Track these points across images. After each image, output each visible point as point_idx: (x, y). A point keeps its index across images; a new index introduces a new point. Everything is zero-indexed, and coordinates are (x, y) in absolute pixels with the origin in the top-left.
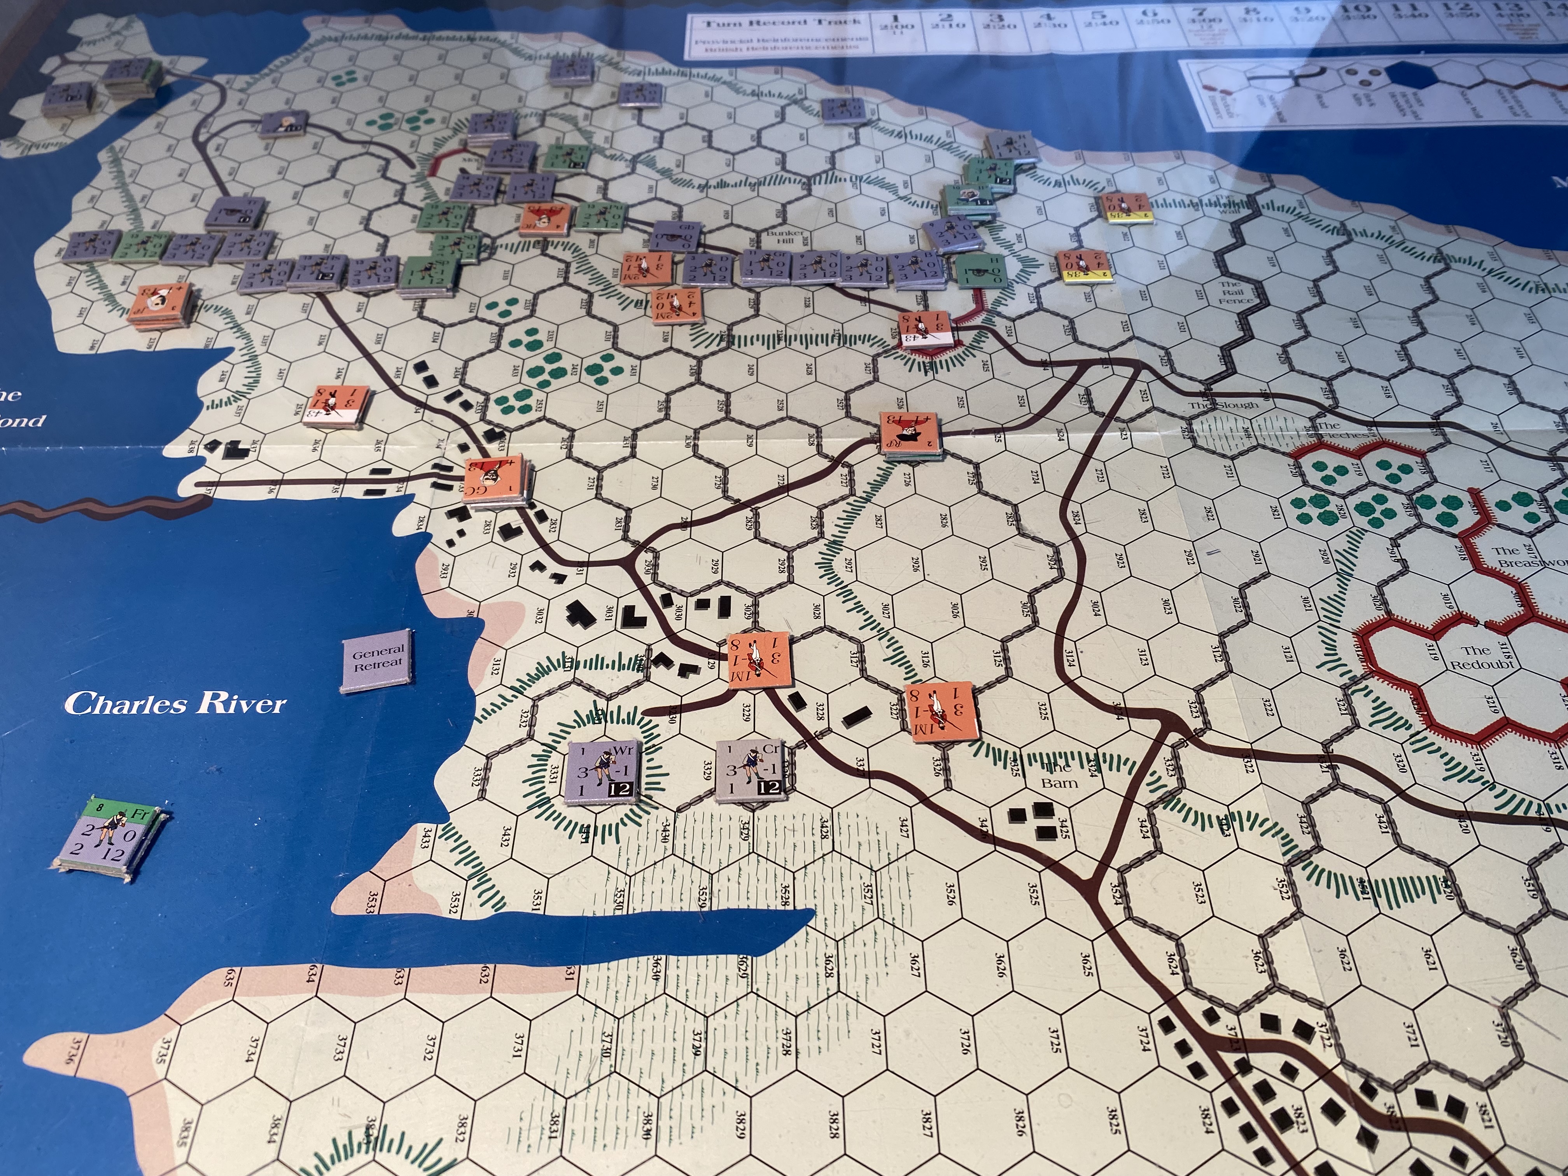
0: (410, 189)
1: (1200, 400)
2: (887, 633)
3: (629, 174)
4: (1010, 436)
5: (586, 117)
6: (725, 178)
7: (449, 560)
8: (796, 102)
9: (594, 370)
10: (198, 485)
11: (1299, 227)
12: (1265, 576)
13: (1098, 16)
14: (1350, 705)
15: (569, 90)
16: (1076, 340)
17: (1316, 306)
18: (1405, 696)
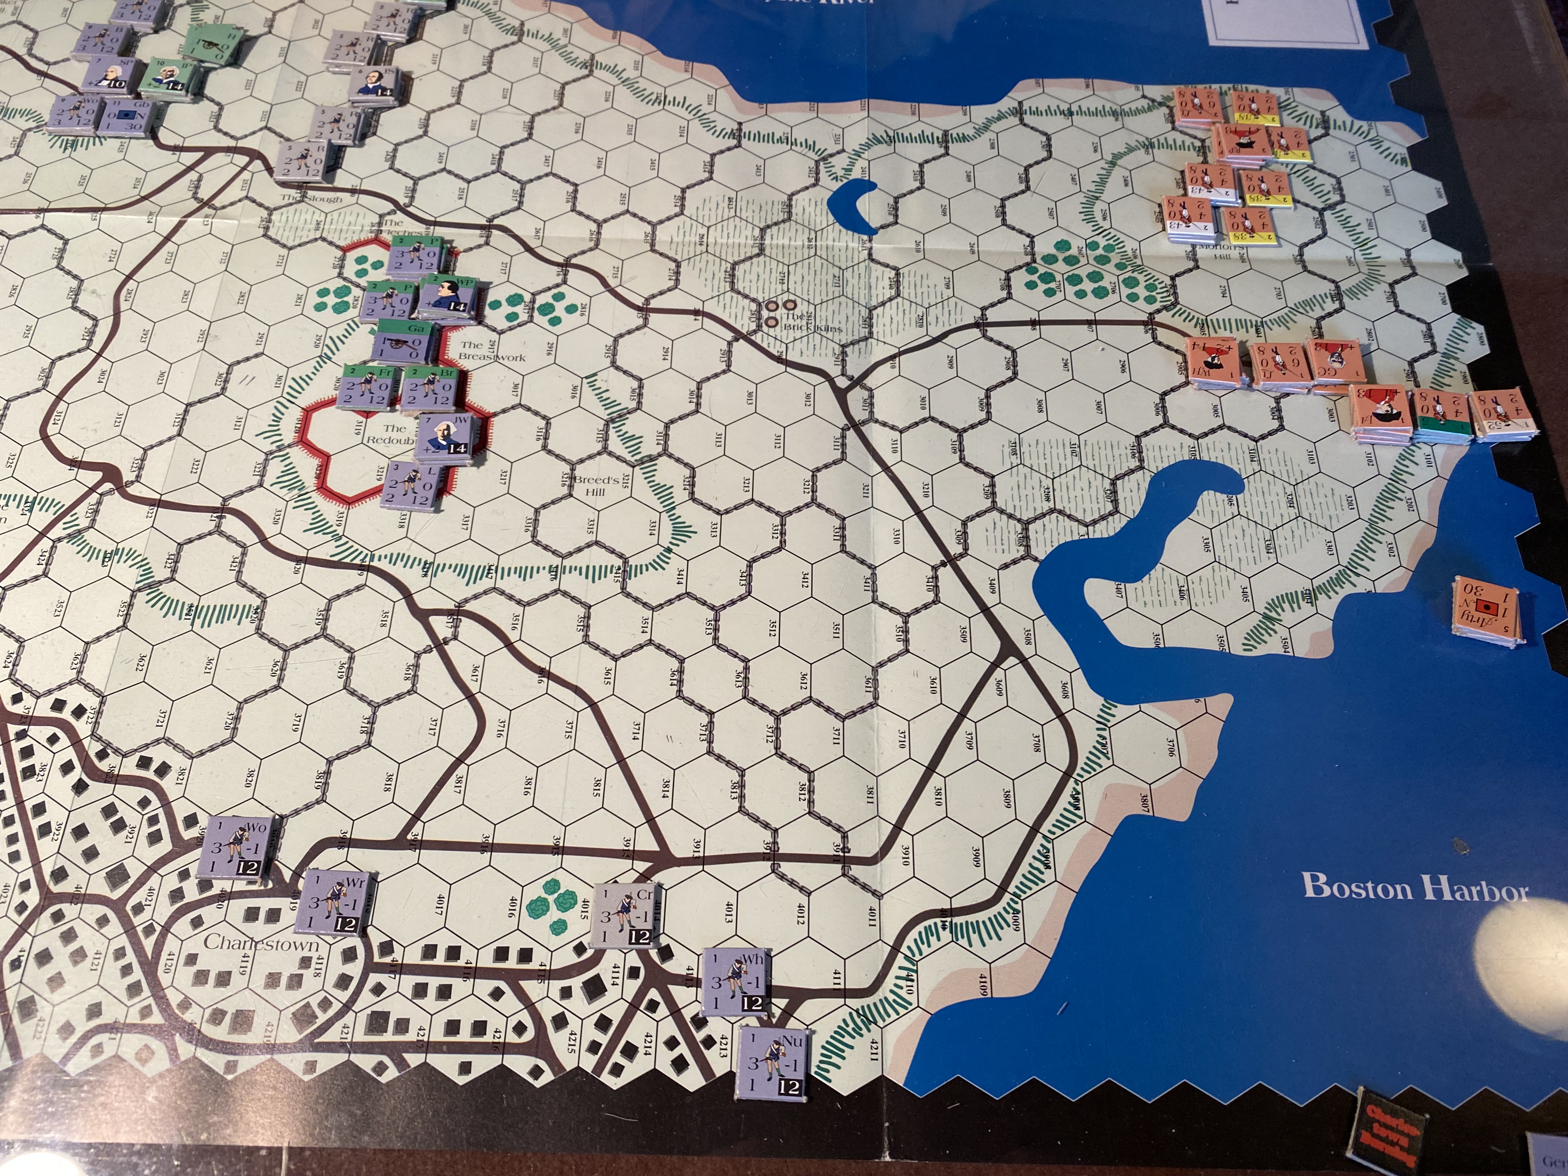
1: (292, 191)
4: (105, 216)
11: (481, 24)
12: (257, 355)
14: (265, 467)
16: (216, 126)
17: (449, 106)
18: (314, 463)
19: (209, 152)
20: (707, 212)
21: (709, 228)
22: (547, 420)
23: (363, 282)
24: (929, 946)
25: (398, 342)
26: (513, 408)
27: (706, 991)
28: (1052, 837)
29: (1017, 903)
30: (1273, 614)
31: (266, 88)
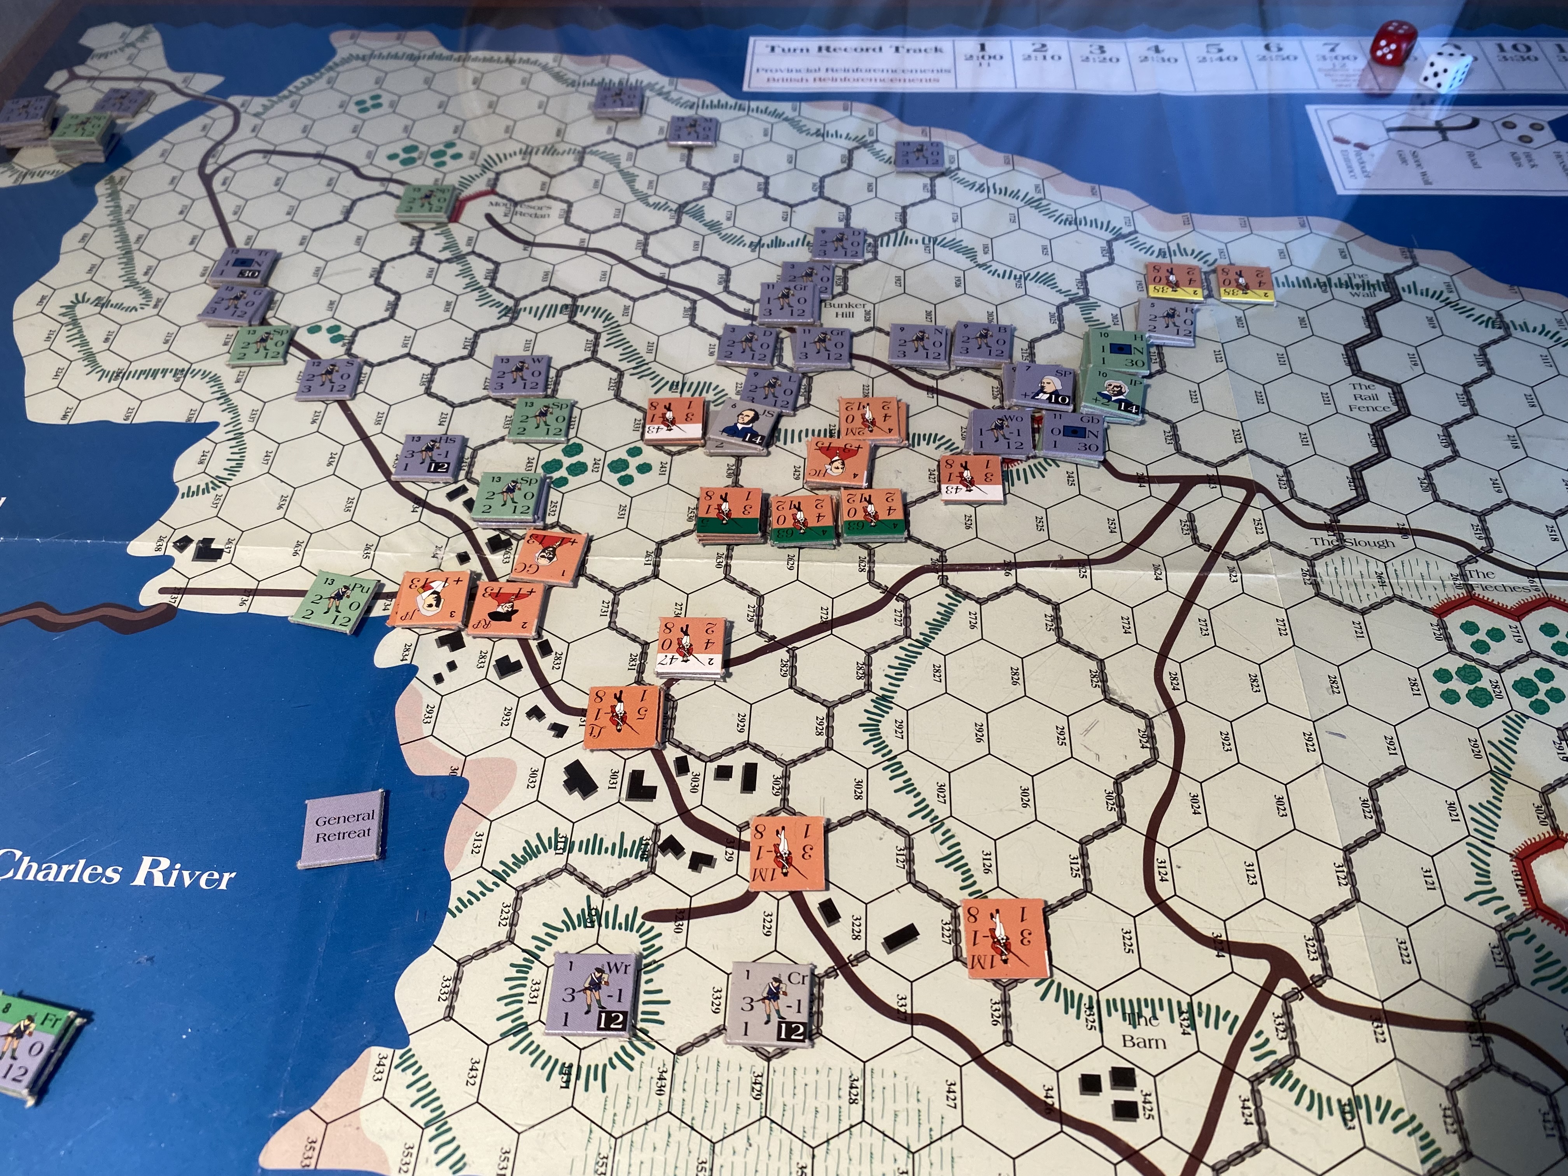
0: (429, 236)
1: (1324, 534)
2: (942, 824)
3: (673, 227)
4: (1098, 572)
5: (630, 157)
6: (781, 235)
7: (435, 700)
8: (865, 145)
9: (618, 466)
10: (163, 591)
11: (1447, 315)
12: (1401, 770)
13: (1214, 50)
14: (1507, 954)
15: (613, 124)
16: (1178, 450)
17: (1466, 418)
19: (1187, 483)
23: (1491, 659)
31: (1222, 402)
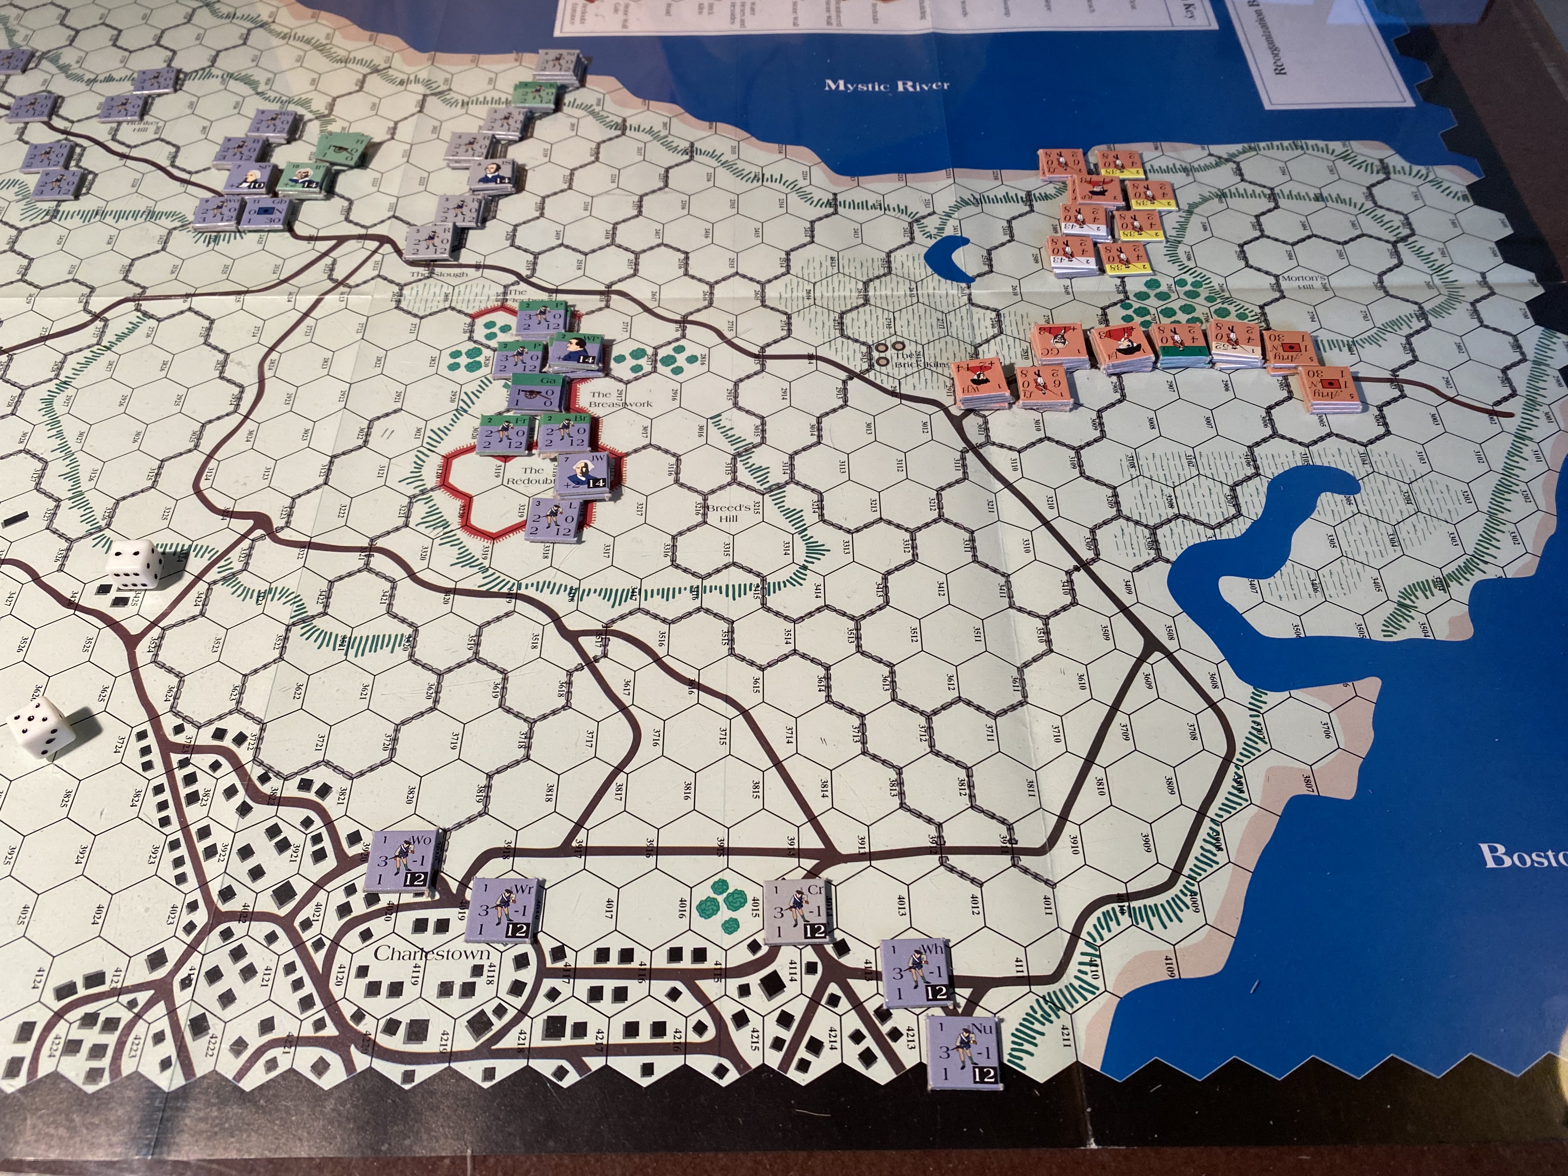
2: (72, 455)
6: (114, 73)
8: (208, 5)
11: (586, 122)
12: (397, 411)
14: (409, 510)
16: (347, 219)
17: (562, 191)
18: (457, 503)
19: (341, 240)
20: (811, 270)
21: (814, 284)
22: (678, 457)
23: (493, 343)
24: (1109, 931)
25: (531, 392)
26: (644, 447)
27: (888, 983)
28: (1221, 820)
29: (1193, 885)
30: (1408, 602)
31: (393, 185)
